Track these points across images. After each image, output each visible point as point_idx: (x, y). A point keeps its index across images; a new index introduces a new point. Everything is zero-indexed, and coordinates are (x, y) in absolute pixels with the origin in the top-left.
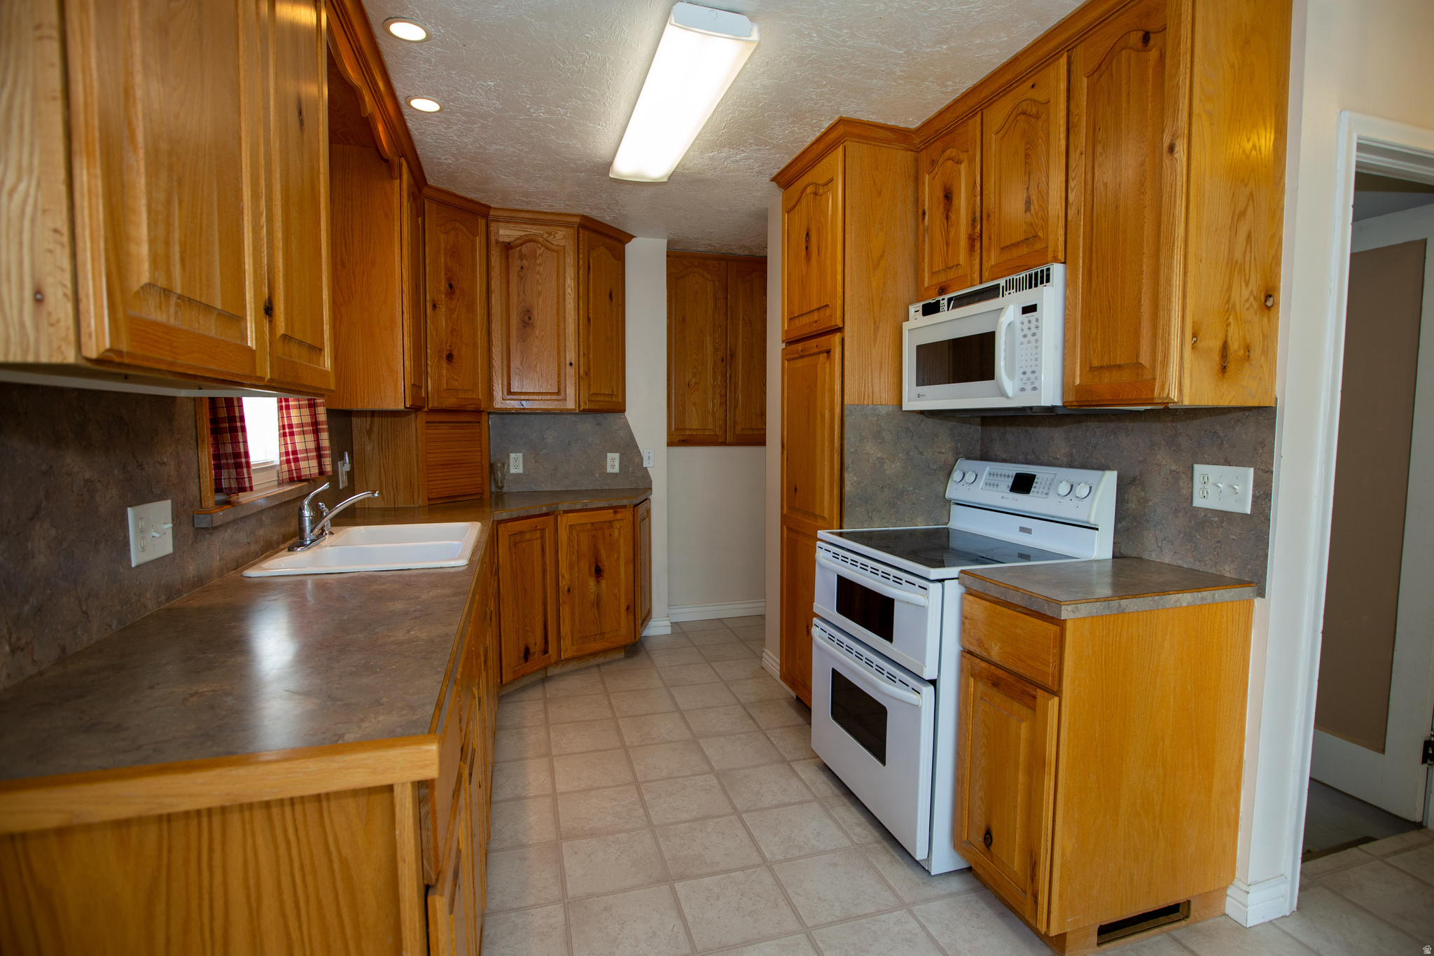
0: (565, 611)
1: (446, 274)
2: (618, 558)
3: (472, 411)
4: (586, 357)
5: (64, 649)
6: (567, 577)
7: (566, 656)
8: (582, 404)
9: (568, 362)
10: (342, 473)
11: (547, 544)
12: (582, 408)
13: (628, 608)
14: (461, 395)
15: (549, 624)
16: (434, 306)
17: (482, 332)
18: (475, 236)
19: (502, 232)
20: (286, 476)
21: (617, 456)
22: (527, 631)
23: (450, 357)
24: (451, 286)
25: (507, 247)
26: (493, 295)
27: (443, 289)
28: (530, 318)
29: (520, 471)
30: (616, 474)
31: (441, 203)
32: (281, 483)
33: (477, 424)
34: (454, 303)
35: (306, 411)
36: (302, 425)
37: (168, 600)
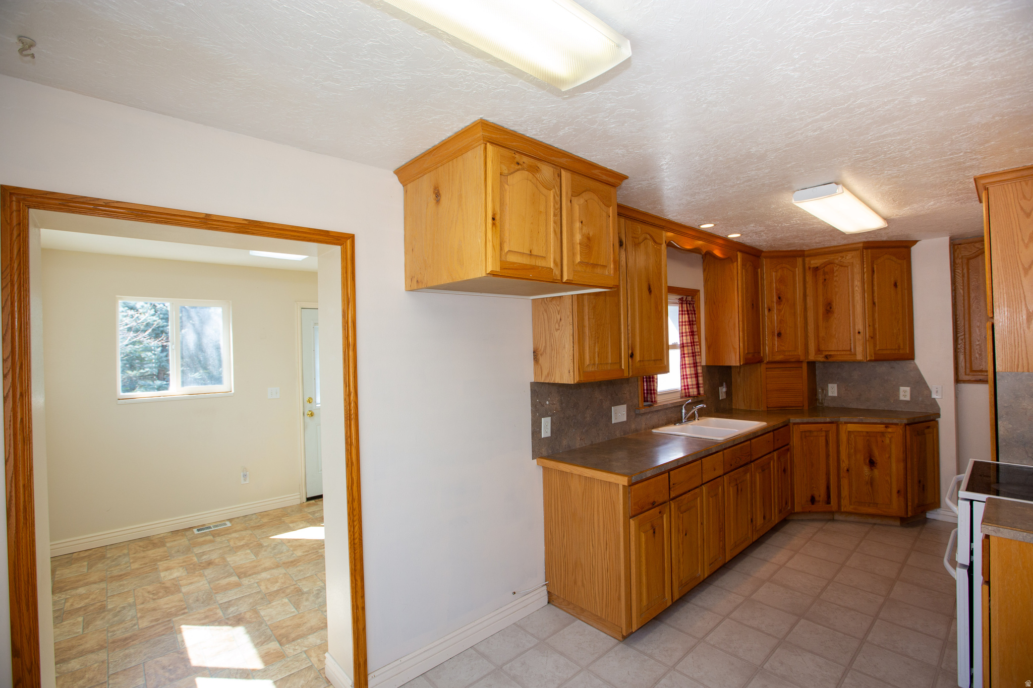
0: (845, 483)
1: (776, 293)
2: (890, 457)
3: (795, 362)
4: (871, 327)
5: (592, 442)
6: (847, 462)
7: (845, 510)
8: (868, 356)
9: (857, 332)
10: (722, 392)
11: (831, 440)
12: (868, 359)
13: (898, 492)
14: (787, 354)
15: (832, 487)
16: (769, 310)
17: (800, 317)
18: (796, 268)
19: (812, 262)
20: (684, 395)
21: (908, 389)
22: (813, 487)
23: (779, 335)
24: (779, 298)
25: (816, 269)
26: (808, 298)
27: (775, 300)
28: (831, 308)
29: (836, 394)
30: (908, 401)
31: (772, 257)
32: (682, 397)
33: (801, 368)
34: (782, 306)
35: (693, 369)
36: (691, 374)
37: (624, 435)
